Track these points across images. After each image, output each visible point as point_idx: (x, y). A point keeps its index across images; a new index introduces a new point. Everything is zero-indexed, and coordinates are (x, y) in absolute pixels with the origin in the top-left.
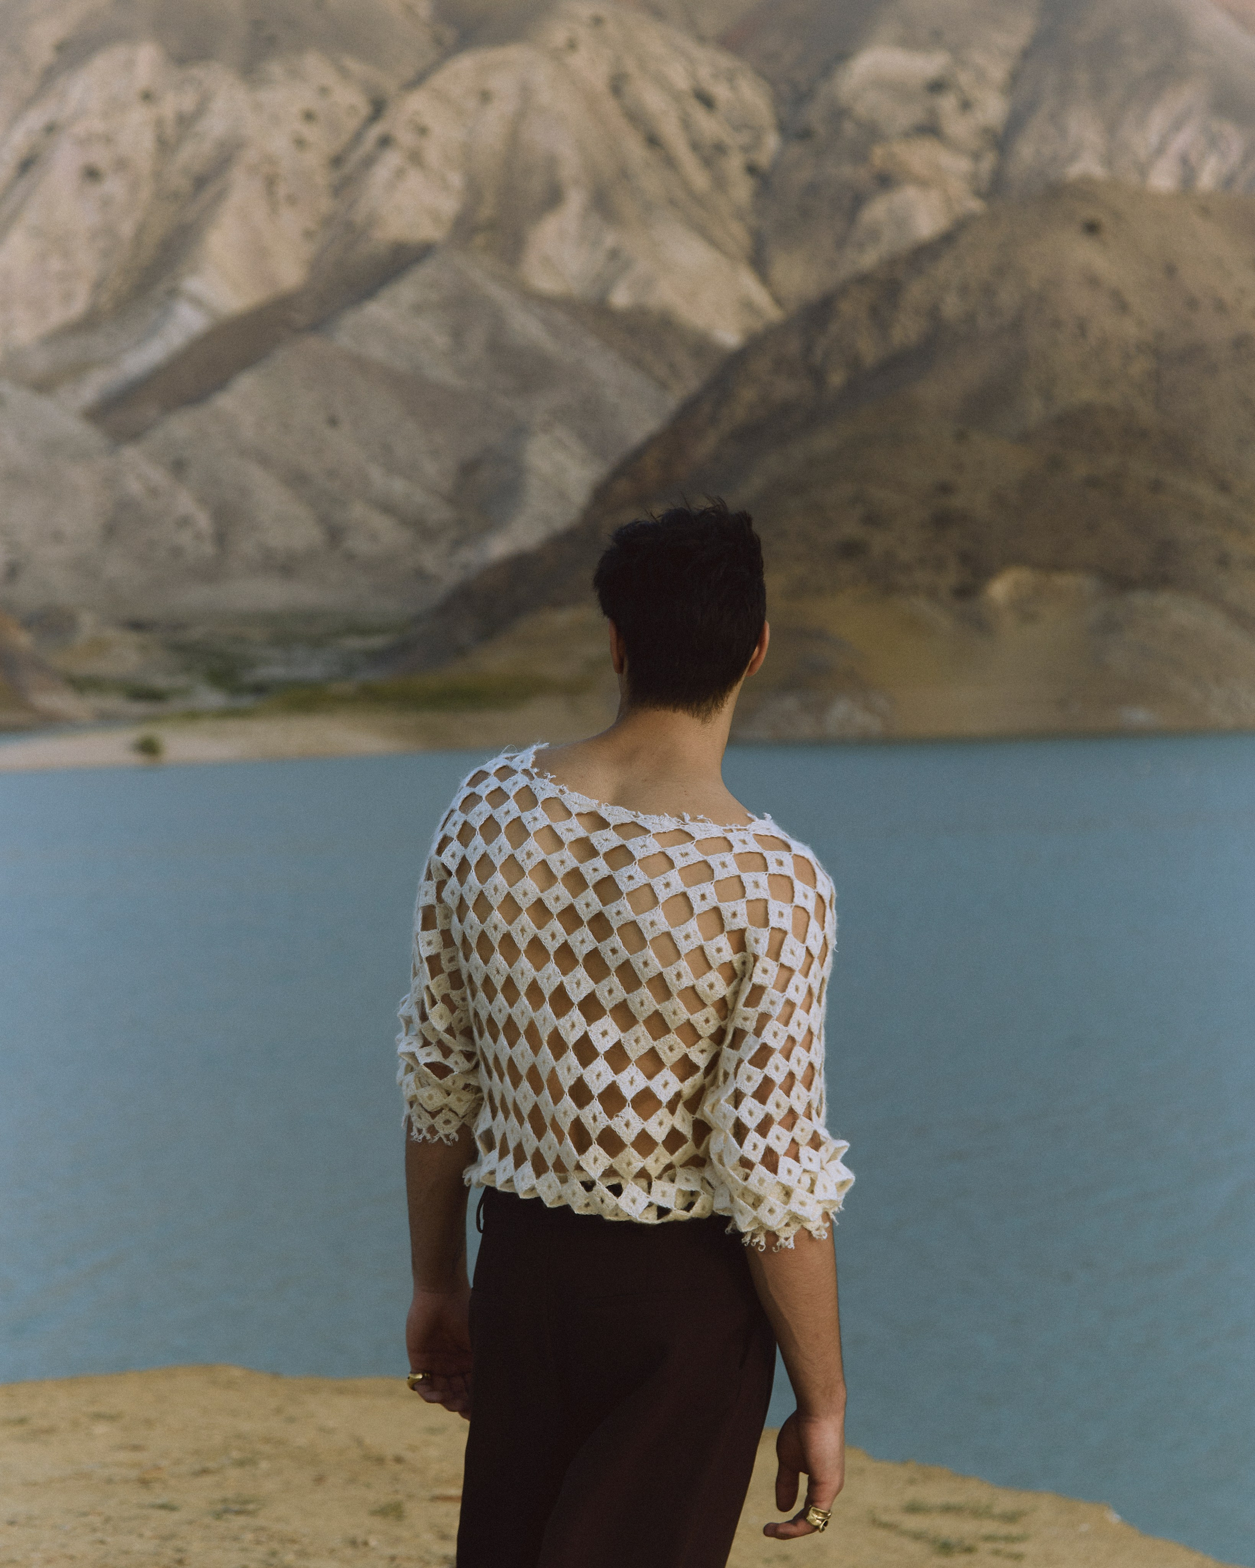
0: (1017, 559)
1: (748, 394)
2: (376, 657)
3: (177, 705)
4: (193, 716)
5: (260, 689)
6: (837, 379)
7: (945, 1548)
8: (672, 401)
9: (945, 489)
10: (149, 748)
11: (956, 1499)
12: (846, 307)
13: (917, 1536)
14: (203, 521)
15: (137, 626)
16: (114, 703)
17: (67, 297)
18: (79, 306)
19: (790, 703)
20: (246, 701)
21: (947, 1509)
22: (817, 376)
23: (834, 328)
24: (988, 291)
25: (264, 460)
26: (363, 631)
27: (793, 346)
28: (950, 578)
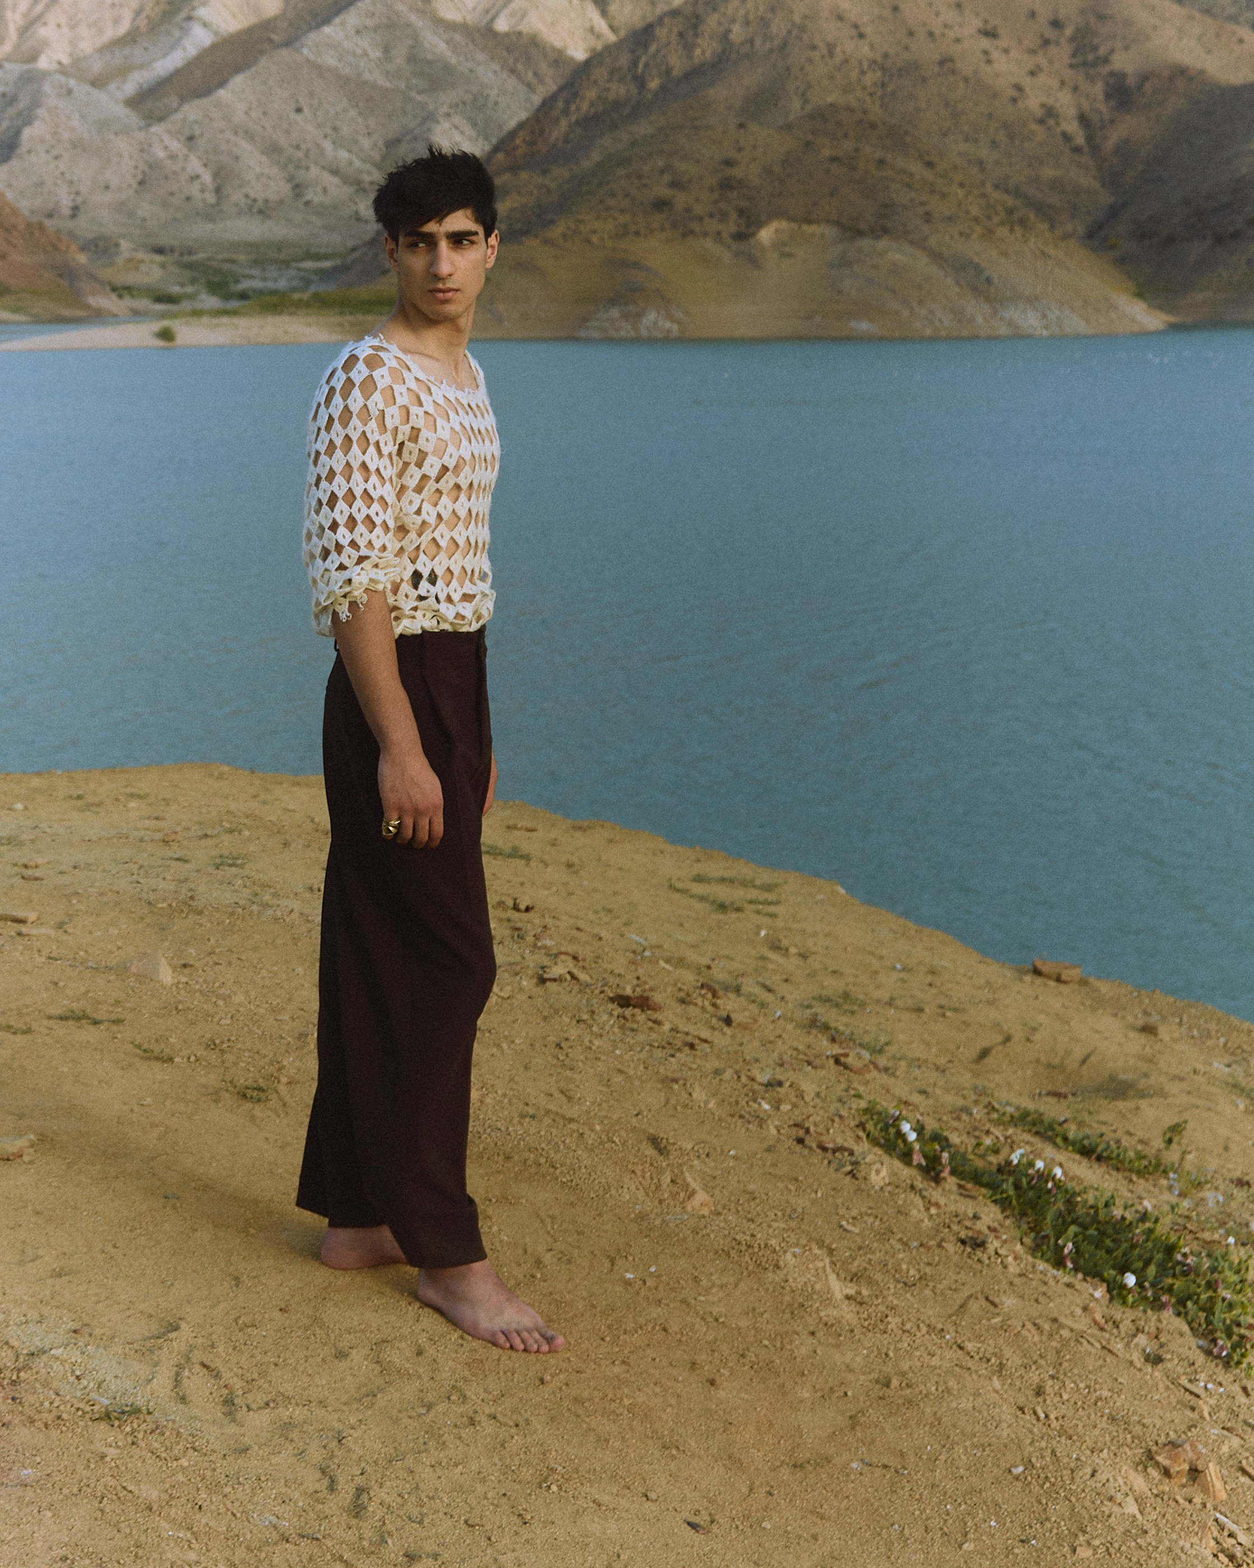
0: (779, 214)
1: (591, 94)
2: (324, 275)
3: (186, 306)
4: (197, 313)
5: (243, 296)
6: (654, 84)
7: (722, 907)
8: (537, 100)
9: (729, 163)
10: (166, 335)
11: (727, 874)
12: (661, 33)
13: (702, 899)
14: (207, 178)
15: (160, 251)
16: (143, 303)
17: (116, 21)
18: (124, 27)
19: (615, 313)
20: (234, 304)
21: (723, 880)
22: (641, 82)
23: (653, 48)
24: (764, 23)
25: (249, 135)
26: (317, 257)
27: (624, 61)
28: (731, 226)
